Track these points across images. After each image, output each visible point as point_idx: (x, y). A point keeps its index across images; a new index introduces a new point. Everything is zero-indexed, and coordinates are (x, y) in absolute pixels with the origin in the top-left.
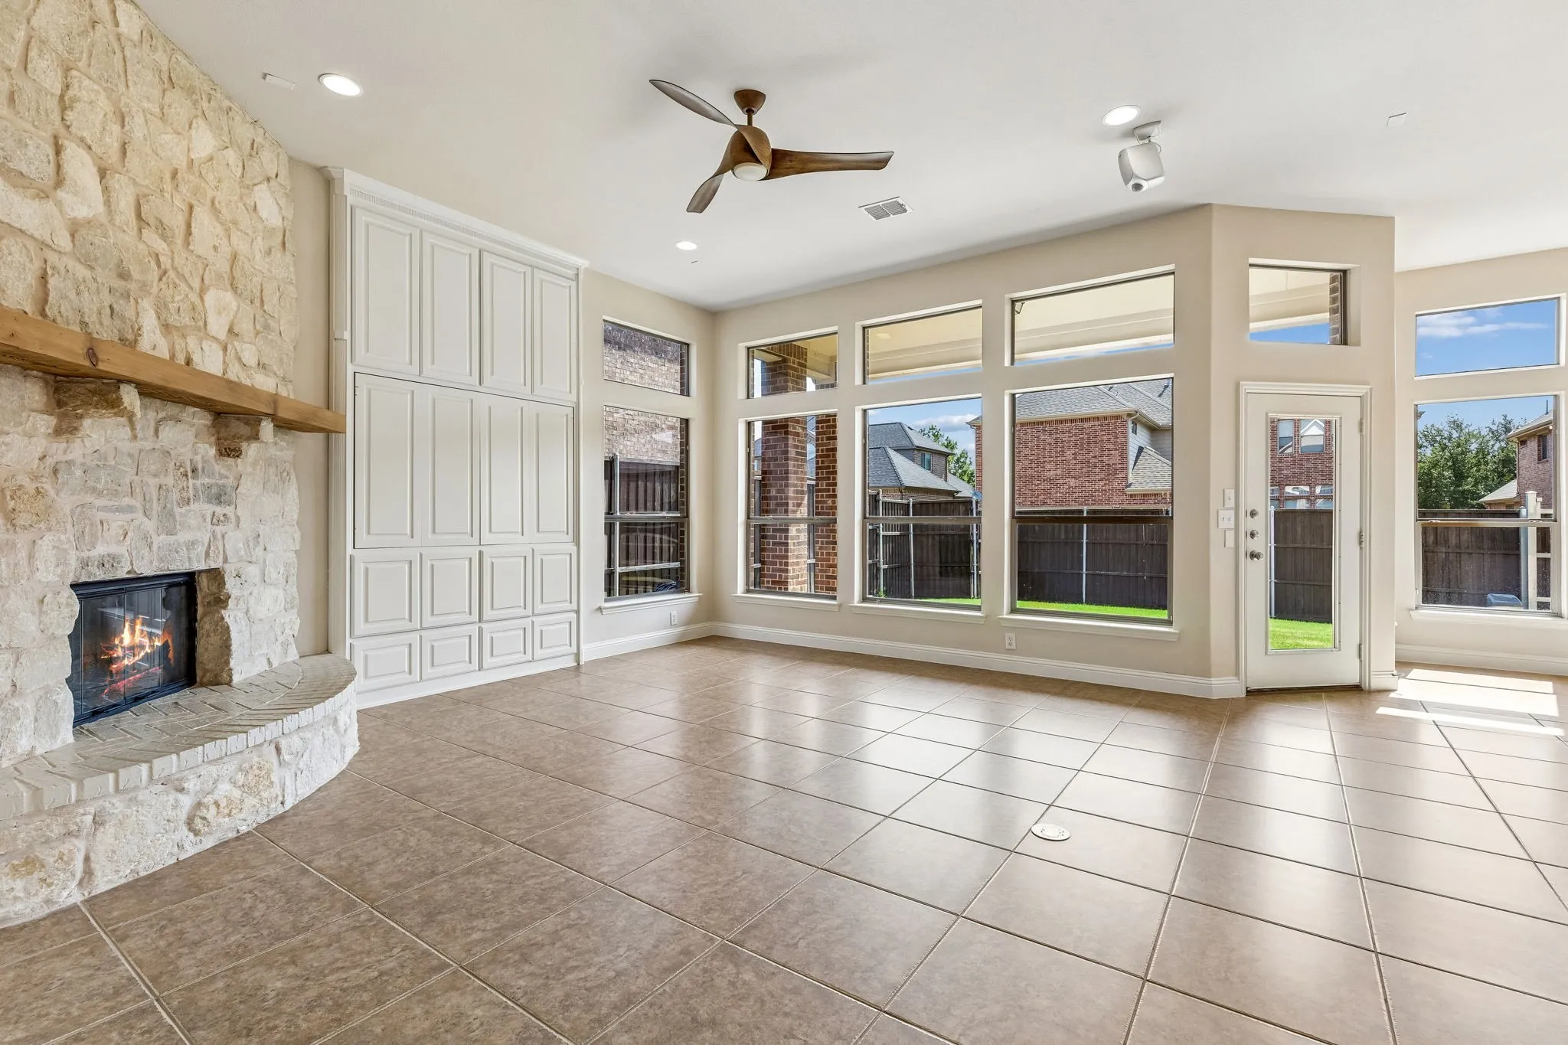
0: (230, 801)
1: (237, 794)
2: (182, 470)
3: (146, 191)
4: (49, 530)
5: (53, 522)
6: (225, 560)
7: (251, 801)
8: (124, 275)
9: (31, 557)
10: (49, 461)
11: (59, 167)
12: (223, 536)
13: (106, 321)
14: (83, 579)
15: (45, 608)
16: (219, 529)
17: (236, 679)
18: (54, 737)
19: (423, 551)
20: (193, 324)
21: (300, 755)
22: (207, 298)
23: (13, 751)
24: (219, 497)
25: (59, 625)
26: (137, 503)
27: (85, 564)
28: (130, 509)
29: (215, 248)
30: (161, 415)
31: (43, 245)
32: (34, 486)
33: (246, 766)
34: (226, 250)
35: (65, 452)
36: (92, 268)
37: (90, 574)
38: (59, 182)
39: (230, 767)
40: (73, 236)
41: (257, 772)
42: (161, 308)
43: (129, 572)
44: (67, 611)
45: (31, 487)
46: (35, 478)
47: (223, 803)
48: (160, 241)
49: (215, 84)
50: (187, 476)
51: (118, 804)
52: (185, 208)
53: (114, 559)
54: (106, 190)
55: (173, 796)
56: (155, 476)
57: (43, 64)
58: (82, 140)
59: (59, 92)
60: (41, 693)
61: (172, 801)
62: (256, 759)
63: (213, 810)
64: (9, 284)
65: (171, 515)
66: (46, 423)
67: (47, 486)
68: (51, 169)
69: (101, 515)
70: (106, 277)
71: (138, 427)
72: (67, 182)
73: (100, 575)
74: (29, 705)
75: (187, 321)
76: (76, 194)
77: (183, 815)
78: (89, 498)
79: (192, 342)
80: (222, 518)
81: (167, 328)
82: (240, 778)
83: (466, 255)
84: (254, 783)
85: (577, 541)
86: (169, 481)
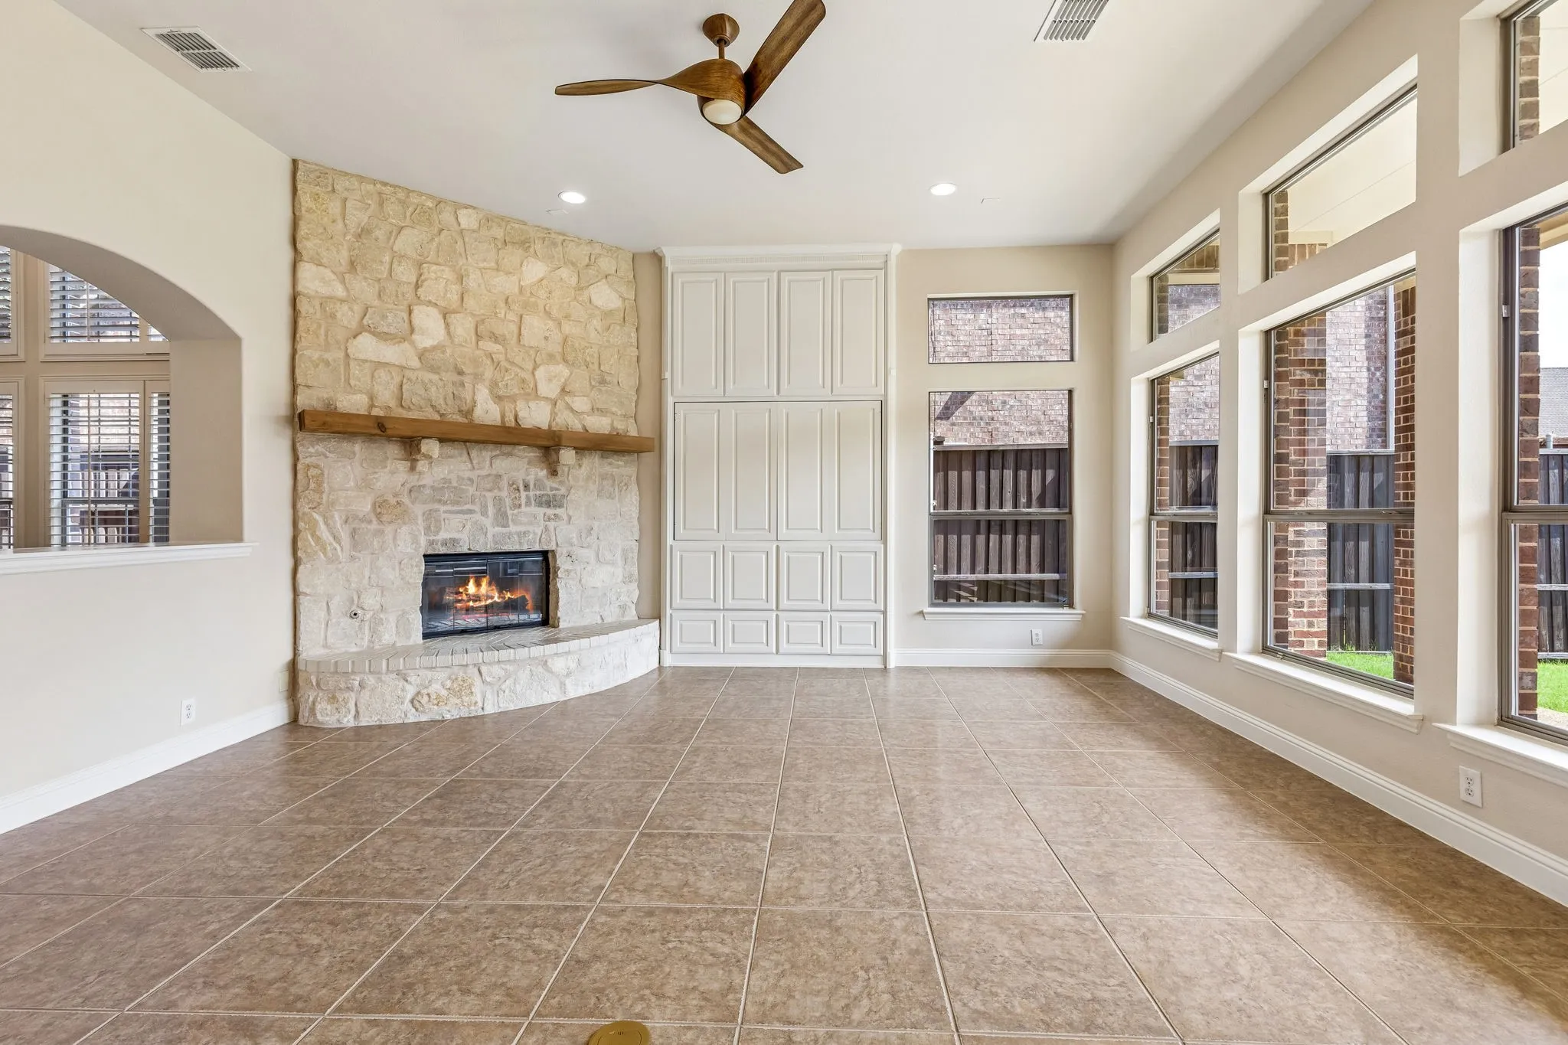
0: (438, 697)
1: (444, 693)
2: (515, 486)
3: (483, 317)
4: (405, 524)
5: (407, 519)
6: (557, 545)
7: (454, 700)
8: (461, 373)
9: (395, 539)
10: (408, 486)
11: (411, 322)
12: (555, 529)
13: (450, 402)
14: (429, 552)
15: (402, 566)
16: (551, 525)
17: (562, 625)
18: (409, 638)
19: (727, 544)
20: (522, 392)
21: (503, 680)
22: (537, 373)
23: (380, 641)
24: (549, 502)
25: (411, 577)
26: (476, 508)
27: (432, 543)
28: (471, 512)
29: (546, 338)
30: (494, 454)
31: (402, 368)
32: (395, 500)
33: (454, 677)
34: (557, 337)
35: (418, 480)
36: (439, 373)
37: (435, 549)
38: (412, 331)
39: (442, 675)
40: (420, 358)
41: (461, 683)
42: (494, 385)
43: (469, 549)
44: (417, 571)
45: (393, 501)
46: (396, 495)
47: (433, 696)
48: (494, 345)
49: (548, 229)
50: (518, 490)
51: (371, 679)
52: (516, 319)
53: (454, 541)
54: (447, 325)
55: (402, 683)
56: (490, 491)
57: (401, 269)
58: (430, 302)
59: (415, 280)
60: (400, 613)
61: (401, 686)
62: (461, 674)
63: (426, 698)
64: (380, 394)
65: (504, 515)
66: (403, 466)
67: (406, 500)
68: (406, 325)
69: (444, 516)
70: (450, 377)
71: (475, 462)
72: (416, 329)
73: (443, 550)
74: (392, 619)
75: (516, 391)
76: (423, 334)
77: (409, 697)
78: (436, 506)
79: (521, 405)
80: (552, 517)
81: (499, 399)
82: (448, 684)
83: (763, 281)
84: (461, 688)
85: (884, 538)
86: (504, 494)
